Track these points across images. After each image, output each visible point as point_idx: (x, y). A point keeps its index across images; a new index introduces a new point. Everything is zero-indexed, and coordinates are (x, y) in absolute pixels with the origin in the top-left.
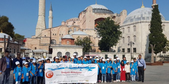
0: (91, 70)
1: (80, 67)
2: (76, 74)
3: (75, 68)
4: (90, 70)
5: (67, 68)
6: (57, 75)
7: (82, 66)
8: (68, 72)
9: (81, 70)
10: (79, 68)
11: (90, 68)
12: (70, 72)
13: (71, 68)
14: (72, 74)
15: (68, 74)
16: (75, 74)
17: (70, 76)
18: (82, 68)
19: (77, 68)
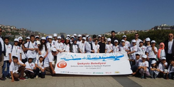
0: (119, 59)
1: (102, 57)
2: (99, 65)
3: (94, 58)
4: (116, 59)
5: (84, 59)
6: (71, 66)
7: (104, 56)
8: (86, 64)
9: (104, 60)
10: (100, 58)
11: (116, 57)
12: (90, 64)
13: (90, 59)
14: (93, 65)
15: (88, 65)
16: (97, 65)
17: (90, 67)
18: (105, 58)
19: (98, 58)
